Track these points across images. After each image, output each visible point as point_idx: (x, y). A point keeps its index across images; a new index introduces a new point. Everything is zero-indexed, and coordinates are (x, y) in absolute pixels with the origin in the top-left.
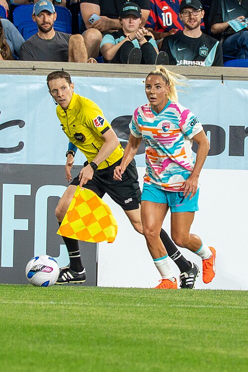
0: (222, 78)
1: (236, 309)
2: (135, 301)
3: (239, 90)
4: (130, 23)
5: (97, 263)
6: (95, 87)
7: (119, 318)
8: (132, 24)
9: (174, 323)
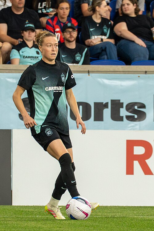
0: (89, 72)
1: (99, 218)
2: (35, 214)
3: (99, 80)
4: (29, 34)
5: (12, 191)
6: (9, 80)
7: (25, 225)
8: (30, 35)
9: (60, 227)
